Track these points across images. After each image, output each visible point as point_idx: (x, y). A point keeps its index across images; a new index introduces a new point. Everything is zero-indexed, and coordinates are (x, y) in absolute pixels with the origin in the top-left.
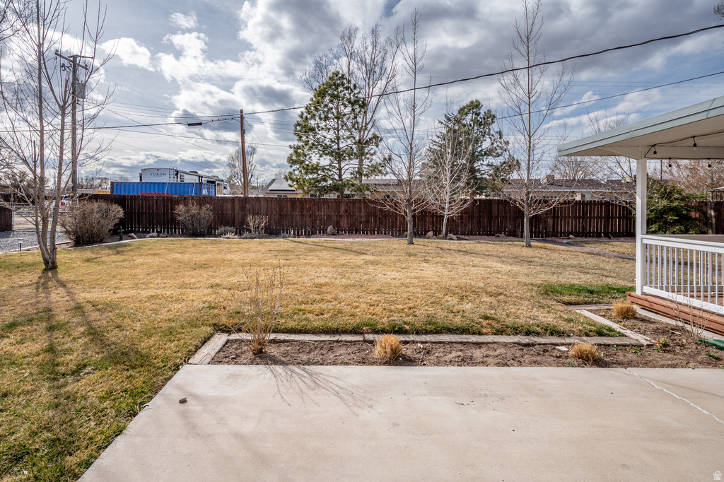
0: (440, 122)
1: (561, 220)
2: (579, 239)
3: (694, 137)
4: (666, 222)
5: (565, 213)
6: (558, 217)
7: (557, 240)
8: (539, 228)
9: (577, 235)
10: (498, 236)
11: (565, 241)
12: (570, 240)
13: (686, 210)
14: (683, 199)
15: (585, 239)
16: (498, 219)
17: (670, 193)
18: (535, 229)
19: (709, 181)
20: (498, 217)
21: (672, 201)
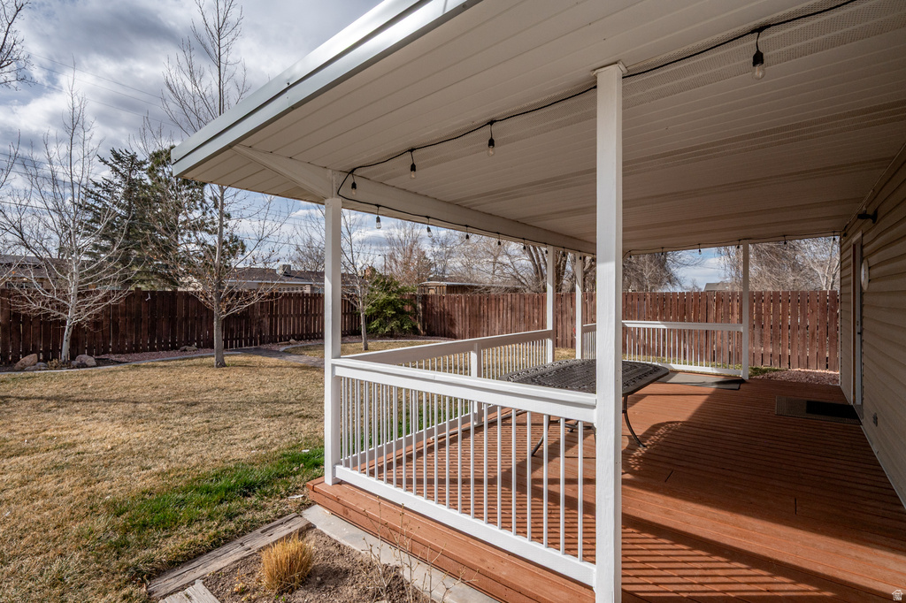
0: (102, 160)
1: (281, 319)
2: (302, 343)
3: (412, 150)
4: (385, 318)
5: (285, 310)
6: (276, 316)
7: (275, 347)
8: (251, 332)
9: (300, 338)
10: (185, 350)
11: (282, 349)
12: (291, 346)
13: (402, 303)
14: (399, 292)
15: (309, 343)
16: (186, 322)
17: (389, 285)
18: (246, 333)
19: (416, 278)
20: (186, 318)
21: (390, 294)
